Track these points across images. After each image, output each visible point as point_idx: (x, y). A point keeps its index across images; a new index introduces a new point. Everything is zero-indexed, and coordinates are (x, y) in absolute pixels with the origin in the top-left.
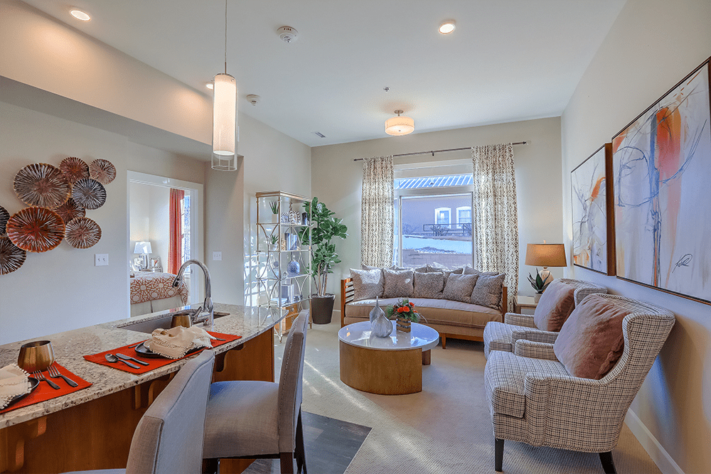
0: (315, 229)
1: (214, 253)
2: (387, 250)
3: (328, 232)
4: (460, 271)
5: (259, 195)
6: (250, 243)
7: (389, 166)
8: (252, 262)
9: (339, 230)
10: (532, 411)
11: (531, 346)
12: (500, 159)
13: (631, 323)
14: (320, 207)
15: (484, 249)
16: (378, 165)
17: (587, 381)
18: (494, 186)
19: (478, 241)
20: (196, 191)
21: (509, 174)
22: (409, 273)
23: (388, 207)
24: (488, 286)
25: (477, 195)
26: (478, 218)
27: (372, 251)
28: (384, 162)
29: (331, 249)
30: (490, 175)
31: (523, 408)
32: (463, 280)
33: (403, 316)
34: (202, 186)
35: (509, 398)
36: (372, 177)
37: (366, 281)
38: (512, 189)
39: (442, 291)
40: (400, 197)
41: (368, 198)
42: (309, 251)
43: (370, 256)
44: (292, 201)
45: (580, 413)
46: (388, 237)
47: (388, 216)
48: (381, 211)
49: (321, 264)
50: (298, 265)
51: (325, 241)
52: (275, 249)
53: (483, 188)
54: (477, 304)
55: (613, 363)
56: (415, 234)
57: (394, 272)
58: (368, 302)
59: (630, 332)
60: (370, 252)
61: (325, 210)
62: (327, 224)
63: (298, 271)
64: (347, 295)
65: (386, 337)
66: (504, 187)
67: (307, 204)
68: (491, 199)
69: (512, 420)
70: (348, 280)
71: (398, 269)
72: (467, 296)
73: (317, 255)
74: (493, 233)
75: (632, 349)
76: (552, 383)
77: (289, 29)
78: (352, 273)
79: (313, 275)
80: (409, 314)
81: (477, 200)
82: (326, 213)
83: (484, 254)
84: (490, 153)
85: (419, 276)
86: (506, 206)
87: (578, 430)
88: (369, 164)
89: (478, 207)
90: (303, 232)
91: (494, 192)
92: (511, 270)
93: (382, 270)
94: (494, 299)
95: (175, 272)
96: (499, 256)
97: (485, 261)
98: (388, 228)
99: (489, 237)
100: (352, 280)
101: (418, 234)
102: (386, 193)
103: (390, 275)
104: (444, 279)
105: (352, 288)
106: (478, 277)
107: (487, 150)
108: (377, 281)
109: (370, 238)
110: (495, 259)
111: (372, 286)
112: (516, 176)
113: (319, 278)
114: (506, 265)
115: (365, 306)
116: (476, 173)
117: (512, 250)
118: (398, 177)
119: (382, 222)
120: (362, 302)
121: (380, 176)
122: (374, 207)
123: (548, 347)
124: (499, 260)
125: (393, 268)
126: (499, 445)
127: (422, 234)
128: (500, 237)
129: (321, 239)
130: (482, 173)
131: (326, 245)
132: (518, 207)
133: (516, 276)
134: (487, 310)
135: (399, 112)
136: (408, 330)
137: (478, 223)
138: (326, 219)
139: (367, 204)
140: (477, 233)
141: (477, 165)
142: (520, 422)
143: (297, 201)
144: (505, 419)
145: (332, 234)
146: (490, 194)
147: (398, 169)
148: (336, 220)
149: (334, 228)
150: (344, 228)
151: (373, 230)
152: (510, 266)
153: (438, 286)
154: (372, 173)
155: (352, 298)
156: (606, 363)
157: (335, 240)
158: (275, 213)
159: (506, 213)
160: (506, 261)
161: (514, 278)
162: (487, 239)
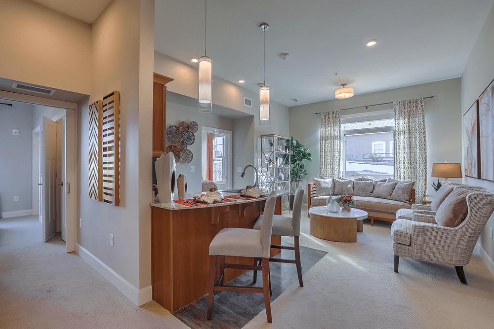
0: (292, 155)
1: (238, 168)
2: (336, 168)
3: (299, 157)
4: (385, 181)
5: (262, 136)
6: (257, 163)
7: (338, 116)
8: (258, 173)
9: (306, 156)
10: (414, 242)
11: (421, 216)
12: (414, 109)
13: (470, 197)
14: (294, 142)
15: (402, 167)
16: (331, 116)
17: (446, 228)
18: (409, 126)
19: (398, 162)
20: (229, 135)
21: (420, 118)
22: (350, 181)
23: (337, 142)
24: (403, 189)
25: (397, 133)
26: (397, 147)
27: (327, 168)
28: (334, 114)
29: (302, 167)
30: (406, 120)
31: (409, 240)
32: (387, 186)
33: (346, 202)
34: (231, 132)
35: (402, 234)
36: (327, 123)
37: (323, 185)
38: (422, 128)
39: (372, 193)
40: (345, 135)
41: (324, 136)
42: (289, 167)
43: (325, 171)
44: (279, 139)
45: (442, 244)
46: (337, 160)
47: (337, 147)
48: (333, 144)
49: (296, 176)
50: (283, 176)
51: (298, 162)
52: (271, 166)
53: (401, 128)
54: (396, 200)
55: (463, 220)
56: (357, 161)
57: (341, 180)
58: (324, 197)
59: (470, 202)
60: (325, 169)
61: (298, 144)
62: (300, 152)
63: (283, 179)
64: (312, 193)
65: (336, 212)
66: (417, 127)
67: (288, 141)
68: (407, 135)
69: (404, 246)
70: (312, 184)
71: (343, 179)
72: (389, 195)
73: (293, 171)
74: (408, 156)
75: (471, 210)
76: (426, 228)
77: (285, 54)
78: (315, 180)
79: (291, 182)
80: (349, 201)
81: (397, 136)
82: (298, 146)
83: (402, 170)
84: (406, 105)
85: (357, 183)
86: (418, 139)
87: (441, 252)
88: (325, 116)
89: (397, 140)
90: (285, 156)
91: (409, 130)
92: (421, 180)
93: (333, 179)
94: (407, 197)
95: (210, 180)
96: (412, 171)
97: (402, 175)
98: (337, 154)
99: (406, 159)
100: (314, 184)
101: (359, 161)
102: (336, 133)
103: (339, 182)
104: (373, 185)
105: (315, 189)
106: (396, 184)
107: (404, 103)
108: (330, 186)
109: (326, 161)
110: (410, 173)
111: (327, 188)
112: (426, 119)
113: (294, 184)
114: (418, 177)
115: (323, 199)
116: (396, 118)
117: (422, 168)
118: (344, 123)
119: (333, 151)
120: (321, 197)
121: (332, 123)
122: (328, 142)
123: (433, 217)
124: (413, 174)
125: (340, 178)
126: (397, 259)
127: (362, 161)
128: (413, 159)
129: (295, 161)
130: (401, 118)
131: (299, 164)
132: (427, 140)
133: (425, 184)
134: (402, 203)
135: (344, 85)
136: (349, 210)
137: (398, 150)
138: (298, 149)
139: (324, 140)
140: (397, 157)
141: (397, 113)
142: (408, 247)
143: (282, 139)
144: (400, 245)
145: (302, 158)
146: (406, 131)
147: (343, 118)
148: (304, 149)
149: (303, 155)
150: (310, 154)
151: (327, 156)
152: (421, 178)
153: (369, 188)
154: (327, 121)
155: (314, 195)
156: (459, 220)
157: (304, 161)
158: (271, 146)
159: (418, 144)
160: (418, 175)
161: (424, 186)
162: (404, 161)
